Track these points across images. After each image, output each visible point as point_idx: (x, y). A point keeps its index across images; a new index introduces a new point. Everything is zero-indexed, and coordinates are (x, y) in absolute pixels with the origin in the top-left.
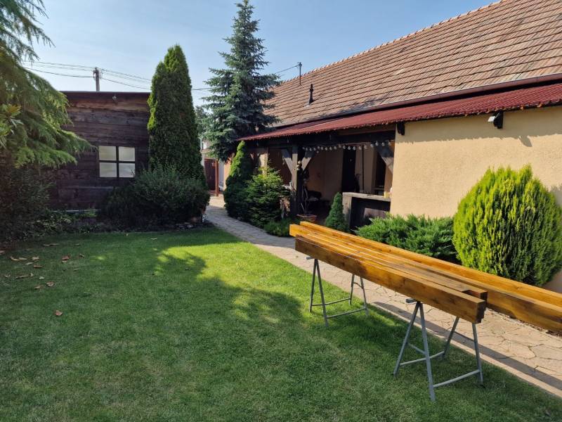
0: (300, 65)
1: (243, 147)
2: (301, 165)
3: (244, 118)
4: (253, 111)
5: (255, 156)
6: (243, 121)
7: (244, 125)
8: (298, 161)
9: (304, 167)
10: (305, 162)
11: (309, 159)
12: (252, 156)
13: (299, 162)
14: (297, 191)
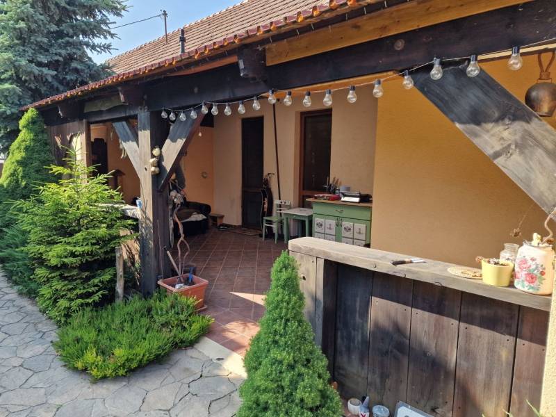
0: (165, 14)
1: (33, 122)
2: (160, 159)
3: (40, 64)
4: (63, 52)
5: (63, 141)
6: (36, 70)
7: (40, 79)
8: (153, 148)
9: (168, 164)
10: (171, 149)
11: (180, 143)
12: (58, 140)
13: (156, 151)
14: (154, 222)
